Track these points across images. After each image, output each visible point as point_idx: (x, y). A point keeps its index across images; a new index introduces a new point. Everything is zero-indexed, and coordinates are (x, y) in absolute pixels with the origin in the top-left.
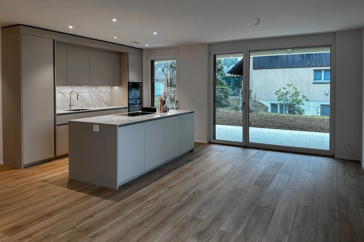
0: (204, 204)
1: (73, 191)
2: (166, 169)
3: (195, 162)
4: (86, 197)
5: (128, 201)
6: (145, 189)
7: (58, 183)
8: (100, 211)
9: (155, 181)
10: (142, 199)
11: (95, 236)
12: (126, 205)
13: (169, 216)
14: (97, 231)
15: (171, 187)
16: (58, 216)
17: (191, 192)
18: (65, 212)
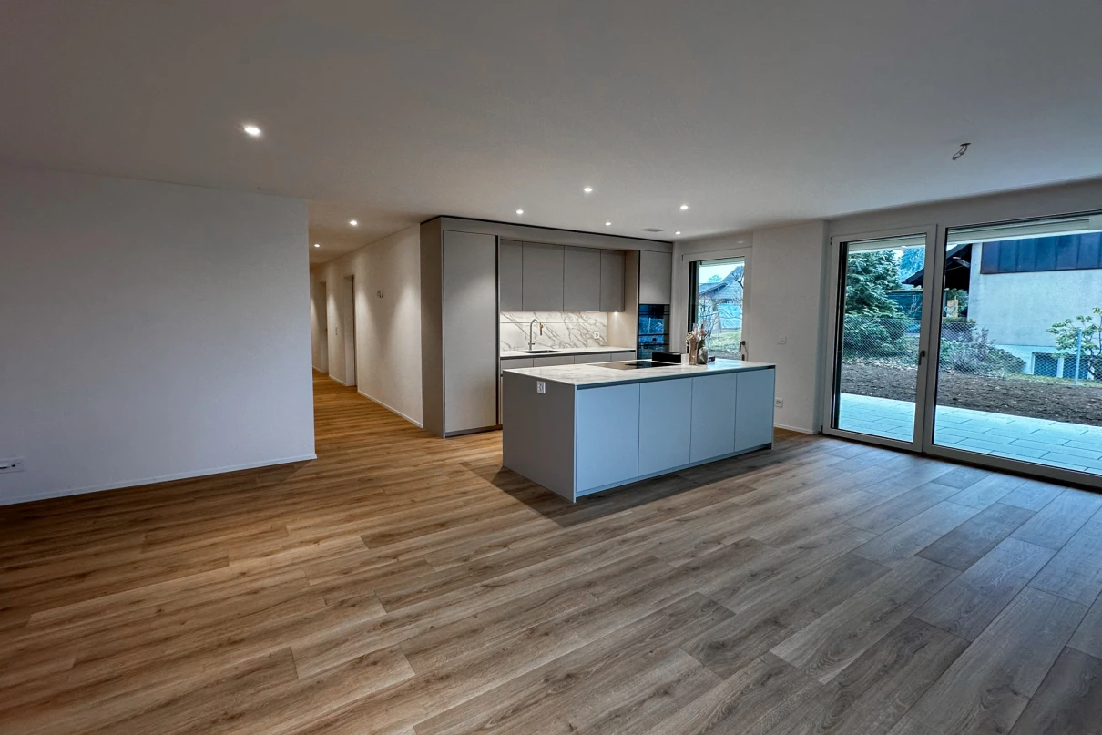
0: (752, 576)
1: (499, 490)
2: (691, 478)
3: (767, 472)
4: (514, 505)
5: (585, 530)
6: (629, 512)
7: (481, 471)
8: (524, 538)
9: (657, 499)
10: (614, 532)
11: (493, 587)
12: (578, 538)
13: (657, 583)
14: (501, 577)
15: (686, 520)
16: (452, 531)
17: (729, 541)
18: (469, 526)
